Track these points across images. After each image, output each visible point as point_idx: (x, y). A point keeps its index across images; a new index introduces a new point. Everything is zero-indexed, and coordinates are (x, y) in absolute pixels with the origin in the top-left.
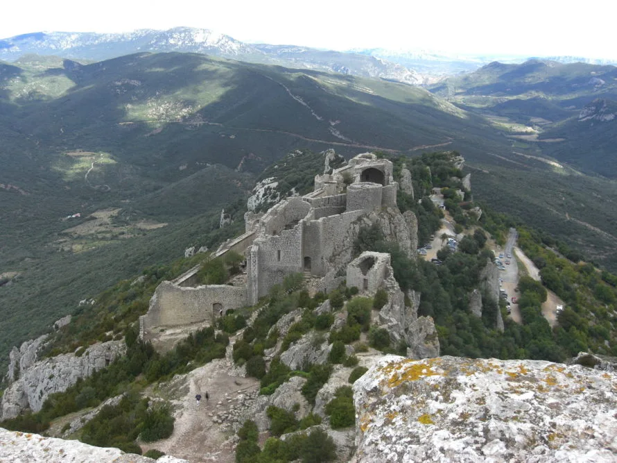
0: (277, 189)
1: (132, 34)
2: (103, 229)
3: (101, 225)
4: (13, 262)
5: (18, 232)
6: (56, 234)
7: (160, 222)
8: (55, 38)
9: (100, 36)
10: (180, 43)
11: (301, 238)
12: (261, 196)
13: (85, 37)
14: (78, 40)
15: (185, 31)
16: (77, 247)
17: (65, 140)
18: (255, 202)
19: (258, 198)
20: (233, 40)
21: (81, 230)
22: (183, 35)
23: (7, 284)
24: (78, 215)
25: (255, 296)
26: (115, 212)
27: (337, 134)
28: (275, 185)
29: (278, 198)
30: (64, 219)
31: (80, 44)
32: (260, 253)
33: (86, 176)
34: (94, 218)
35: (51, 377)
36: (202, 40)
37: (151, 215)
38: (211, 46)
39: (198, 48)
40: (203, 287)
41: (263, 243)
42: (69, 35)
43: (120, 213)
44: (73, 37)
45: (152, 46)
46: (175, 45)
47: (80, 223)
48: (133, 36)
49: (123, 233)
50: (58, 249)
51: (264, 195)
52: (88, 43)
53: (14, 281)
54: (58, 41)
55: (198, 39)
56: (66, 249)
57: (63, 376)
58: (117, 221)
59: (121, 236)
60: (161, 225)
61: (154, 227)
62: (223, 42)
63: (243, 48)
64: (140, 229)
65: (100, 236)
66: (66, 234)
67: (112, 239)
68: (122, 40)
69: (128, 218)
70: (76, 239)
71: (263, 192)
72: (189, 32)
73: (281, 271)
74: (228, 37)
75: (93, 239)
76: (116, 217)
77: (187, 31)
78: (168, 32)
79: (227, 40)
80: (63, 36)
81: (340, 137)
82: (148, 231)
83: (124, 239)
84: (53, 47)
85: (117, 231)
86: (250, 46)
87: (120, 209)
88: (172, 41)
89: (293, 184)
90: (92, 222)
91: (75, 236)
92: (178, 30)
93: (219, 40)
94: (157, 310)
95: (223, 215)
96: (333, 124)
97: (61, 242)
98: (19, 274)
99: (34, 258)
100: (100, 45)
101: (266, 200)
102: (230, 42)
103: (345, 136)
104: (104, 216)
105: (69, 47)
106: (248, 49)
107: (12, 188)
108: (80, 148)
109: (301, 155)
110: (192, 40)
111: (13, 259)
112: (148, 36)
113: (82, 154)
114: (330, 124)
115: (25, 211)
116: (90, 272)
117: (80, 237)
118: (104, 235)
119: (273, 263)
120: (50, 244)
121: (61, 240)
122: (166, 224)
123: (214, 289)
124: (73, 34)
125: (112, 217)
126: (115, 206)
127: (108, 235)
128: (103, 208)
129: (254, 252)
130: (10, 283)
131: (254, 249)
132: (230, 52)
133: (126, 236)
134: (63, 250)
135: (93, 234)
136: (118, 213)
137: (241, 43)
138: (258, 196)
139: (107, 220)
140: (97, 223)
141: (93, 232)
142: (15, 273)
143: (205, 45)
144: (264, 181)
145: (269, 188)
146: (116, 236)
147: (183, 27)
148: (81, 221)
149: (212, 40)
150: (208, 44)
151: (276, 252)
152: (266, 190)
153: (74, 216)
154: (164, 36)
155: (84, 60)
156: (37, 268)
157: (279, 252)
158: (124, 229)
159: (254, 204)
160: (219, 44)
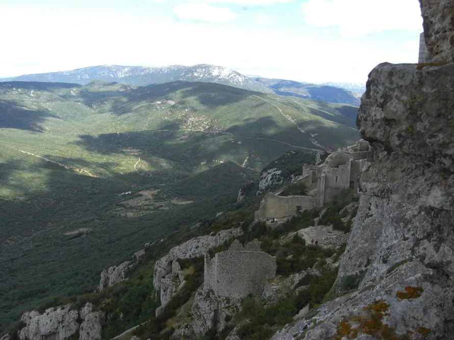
0: (281, 175)
1: (168, 69)
2: (147, 203)
3: (146, 200)
4: (86, 222)
5: (88, 202)
6: (115, 205)
7: (188, 200)
8: (114, 70)
9: (145, 69)
10: (201, 76)
11: (350, 170)
12: (269, 180)
13: (134, 69)
14: (129, 71)
15: (205, 68)
16: (130, 214)
17: (120, 140)
18: (265, 183)
19: (267, 181)
20: (239, 75)
21: (132, 203)
22: (204, 70)
23: (83, 236)
24: (130, 192)
25: (321, 202)
26: (155, 192)
27: (315, 143)
28: (279, 172)
29: (282, 181)
30: (120, 195)
31: (131, 74)
32: (326, 178)
33: (135, 166)
34: (141, 195)
35: (197, 247)
36: (217, 74)
37: (182, 195)
38: (223, 79)
39: (215, 80)
40: (292, 196)
41: (328, 172)
42: (124, 67)
43: (159, 193)
44: (126, 70)
45: (181, 77)
46: (198, 77)
47: (132, 198)
48: (168, 70)
49: (162, 206)
50: (117, 215)
51: (271, 180)
52: (136, 74)
53: (87, 234)
54: (116, 72)
55: (215, 73)
56: (122, 215)
57: (205, 246)
58: (157, 198)
59: (161, 208)
60: (189, 202)
61: (184, 203)
62: (232, 75)
63: (247, 80)
64: (174, 204)
65: (146, 207)
66: (122, 205)
67: (154, 210)
68: (161, 72)
69: (165, 196)
70: (128, 209)
71: (271, 177)
72: (209, 68)
73: (337, 188)
74: (235, 72)
75: (141, 209)
76: (157, 195)
77: (206, 67)
78: (193, 68)
79: (235, 74)
80: (119, 68)
81: (318, 145)
82: (179, 205)
83: (163, 210)
84: (112, 76)
85: (157, 204)
86: (250, 79)
87: (159, 190)
88: (196, 74)
89: (292, 172)
90: (140, 197)
91: (128, 206)
92: (200, 66)
93: (230, 74)
94: (265, 208)
95: (240, 193)
96: (313, 136)
97: (118, 210)
98: (91, 230)
99: (100, 220)
100: (146, 75)
101: (273, 182)
102: (237, 76)
103: (321, 145)
104: (147, 194)
105: (123, 76)
106: (250, 82)
107: (83, 171)
108: (131, 147)
109: (294, 155)
110: (211, 74)
111: (86, 220)
112: (179, 70)
113: (132, 150)
114: (311, 136)
115: (93, 187)
116: (144, 229)
117: (131, 208)
118: (148, 206)
119: (333, 184)
120: (110, 211)
121: (118, 209)
122: (192, 202)
123: (298, 198)
124: (126, 67)
125: (153, 195)
126: (156, 188)
127: (151, 207)
128: (147, 189)
129: (323, 177)
130: (84, 236)
131: (323, 175)
132: (237, 83)
133: (164, 208)
134: (120, 215)
135: (140, 206)
136: (158, 193)
137: (245, 77)
138: (267, 180)
139: (151, 197)
140: (143, 198)
141: (140, 204)
142: (88, 229)
143: (219, 78)
144: (269, 171)
145: (275, 175)
146: (157, 208)
147: (204, 65)
148: (132, 196)
149: (225, 74)
150: (222, 77)
151: (335, 177)
152: (273, 176)
153: (127, 193)
154: (191, 70)
155: (134, 85)
156: (103, 226)
157: (337, 177)
158: (163, 203)
159: (264, 185)
160: (230, 77)
